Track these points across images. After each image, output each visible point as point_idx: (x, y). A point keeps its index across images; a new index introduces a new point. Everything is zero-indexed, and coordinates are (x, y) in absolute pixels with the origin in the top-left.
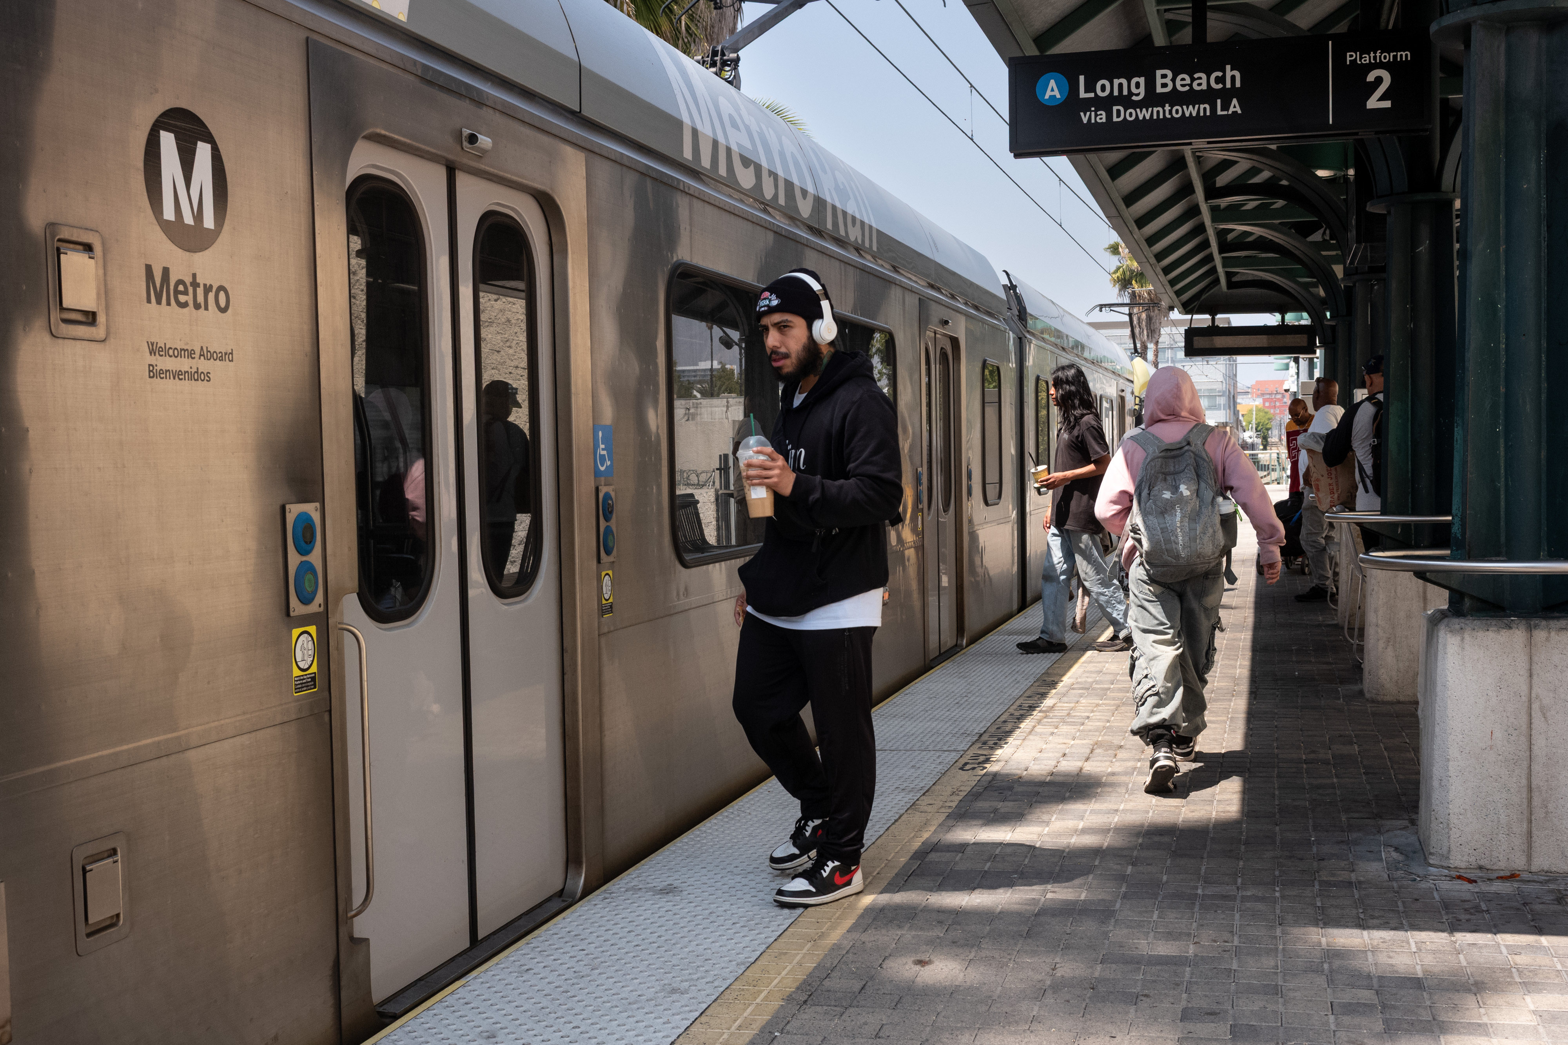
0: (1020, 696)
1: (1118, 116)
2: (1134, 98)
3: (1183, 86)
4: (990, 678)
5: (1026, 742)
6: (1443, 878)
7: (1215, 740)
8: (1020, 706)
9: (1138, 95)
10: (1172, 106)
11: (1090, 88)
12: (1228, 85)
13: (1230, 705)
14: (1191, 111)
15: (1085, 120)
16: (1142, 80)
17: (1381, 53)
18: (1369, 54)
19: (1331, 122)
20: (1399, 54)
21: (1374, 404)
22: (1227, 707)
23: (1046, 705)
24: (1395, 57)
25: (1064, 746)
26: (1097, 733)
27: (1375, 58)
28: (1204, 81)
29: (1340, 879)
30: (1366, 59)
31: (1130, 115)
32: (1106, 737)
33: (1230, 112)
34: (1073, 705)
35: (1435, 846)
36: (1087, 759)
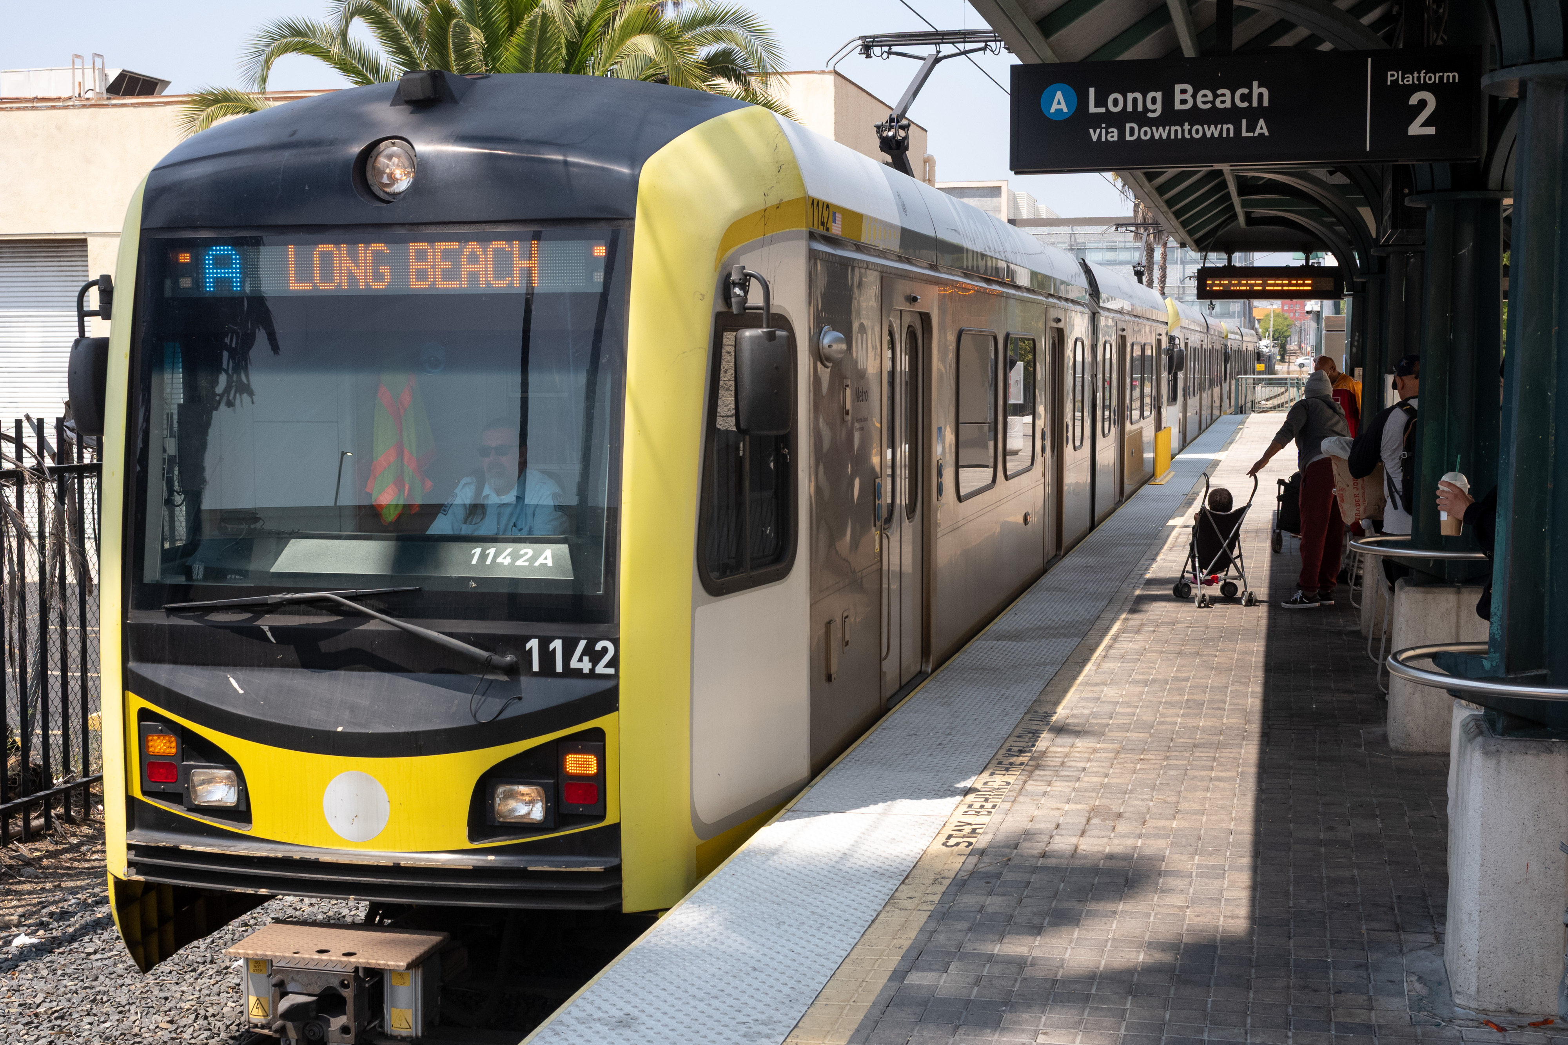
0: (1010, 735)
1: (1132, 134)
2: (1150, 115)
3: (1204, 103)
4: (977, 707)
5: (1017, 807)
6: (1470, 1023)
7: (1223, 807)
8: (1009, 750)
9: (1154, 111)
10: (1192, 125)
11: (1101, 101)
12: (1255, 104)
13: (1240, 753)
14: (1212, 131)
15: (1095, 138)
16: (1159, 95)
17: (1426, 73)
18: (1412, 74)
19: (1368, 149)
20: (1446, 75)
21: (1406, 411)
22: (1237, 755)
23: (1039, 749)
24: (1441, 78)
25: (1056, 813)
26: (1094, 794)
27: (1419, 78)
28: (1228, 98)
29: (1358, 1021)
30: (1409, 80)
31: (1145, 133)
32: (1104, 800)
33: (1256, 134)
34: (1067, 750)
35: (1463, 985)
36: (1083, 834)
